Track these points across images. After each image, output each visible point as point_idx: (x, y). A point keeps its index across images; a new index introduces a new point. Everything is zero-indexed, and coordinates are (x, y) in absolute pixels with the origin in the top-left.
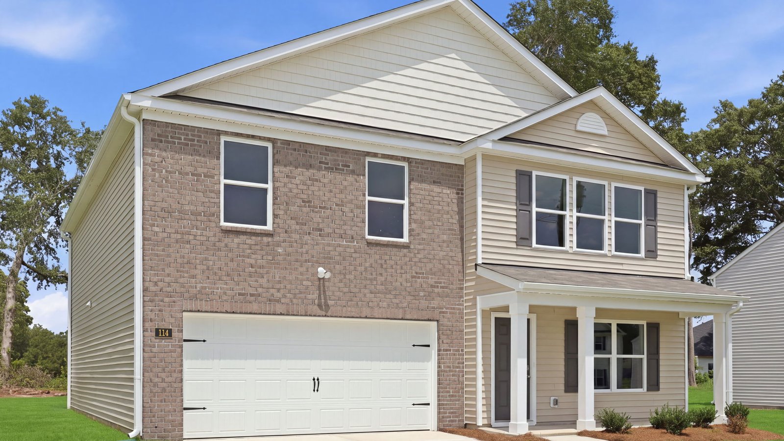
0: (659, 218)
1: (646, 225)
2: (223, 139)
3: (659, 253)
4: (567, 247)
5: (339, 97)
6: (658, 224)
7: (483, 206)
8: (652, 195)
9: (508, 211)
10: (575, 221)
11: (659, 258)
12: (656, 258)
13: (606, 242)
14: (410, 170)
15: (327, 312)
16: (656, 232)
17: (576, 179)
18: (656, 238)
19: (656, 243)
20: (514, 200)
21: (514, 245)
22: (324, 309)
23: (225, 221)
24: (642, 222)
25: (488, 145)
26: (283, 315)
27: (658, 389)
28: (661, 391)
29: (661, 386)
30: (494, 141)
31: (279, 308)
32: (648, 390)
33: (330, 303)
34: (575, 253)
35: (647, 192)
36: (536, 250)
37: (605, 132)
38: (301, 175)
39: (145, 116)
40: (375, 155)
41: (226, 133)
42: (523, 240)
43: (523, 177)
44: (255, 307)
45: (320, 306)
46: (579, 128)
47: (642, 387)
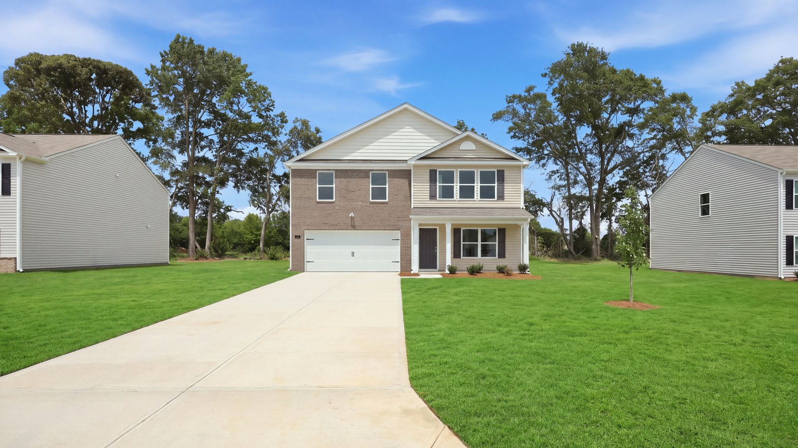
0: (505, 182)
1: (498, 186)
2: (318, 172)
3: (505, 197)
4: (455, 199)
5: (360, 151)
6: (505, 185)
7: (414, 185)
8: (501, 174)
9: (426, 186)
10: (458, 187)
11: (505, 200)
13: (475, 195)
14: (388, 174)
16: (503, 189)
17: (459, 170)
18: (503, 191)
19: (503, 193)
20: (429, 182)
21: (429, 200)
22: (354, 227)
23: (319, 199)
24: (496, 185)
25: (413, 163)
26: (338, 230)
27: (504, 257)
28: (506, 258)
29: (506, 256)
30: (415, 161)
31: (337, 228)
32: (499, 258)
33: (356, 225)
34: (459, 201)
35: (498, 171)
36: (439, 201)
37: (475, 149)
38: (344, 181)
39: (292, 168)
40: (373, 170)
41: (318, 170)
42: (433, 196)
43: (433, 173)
44: (327, 228)
45: (352, 226)
46: (461, 148)
47: (495, 256)
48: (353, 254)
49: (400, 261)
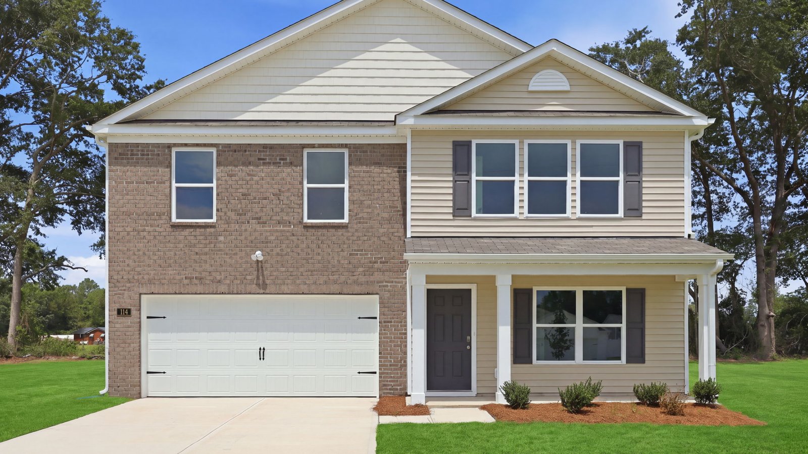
0: (644, 171)
1: (626, 182)
2: (174, 150)
3: (644, 210)
4: (516, 214)
5: (279, 99)
6: (644, 179)
7: (412, 181)
8: (634, 149)
9: (445, 185)
10: (526, 185)
11: (644, 217)
12: (641, 216)
13: (569, 204)
14: (350, 156)
15: (265, 289)
16: (640, 188)
17: (527, 142)
18: (640, 194)
19: (640, 200)
20: (450, 171)
21: (451, 217)
22: (263, 288)
23: (178, 218)
24: (621, 178)
25: (410, 121)
26: (225, 294)
27: (643, 362)
28: (647, 363)
29: (647, 358)
30: (416, 116)
31: (223, 288)
32: (628, 362)
33: (268, 282)
34: (527, 219)
35: (627, 145)
36: (476, 219)
37: (567, 88)
38: (241, 171)
39: (110, 140)
40: (312, 146)
41: (175, 145)
42: (461, 210)
43: (461, 149)
44: (197, 288)
45: (258, 285)
46: (531, 88)
47: (619, 358)
48: (262, 353)
49: (378, 372)
